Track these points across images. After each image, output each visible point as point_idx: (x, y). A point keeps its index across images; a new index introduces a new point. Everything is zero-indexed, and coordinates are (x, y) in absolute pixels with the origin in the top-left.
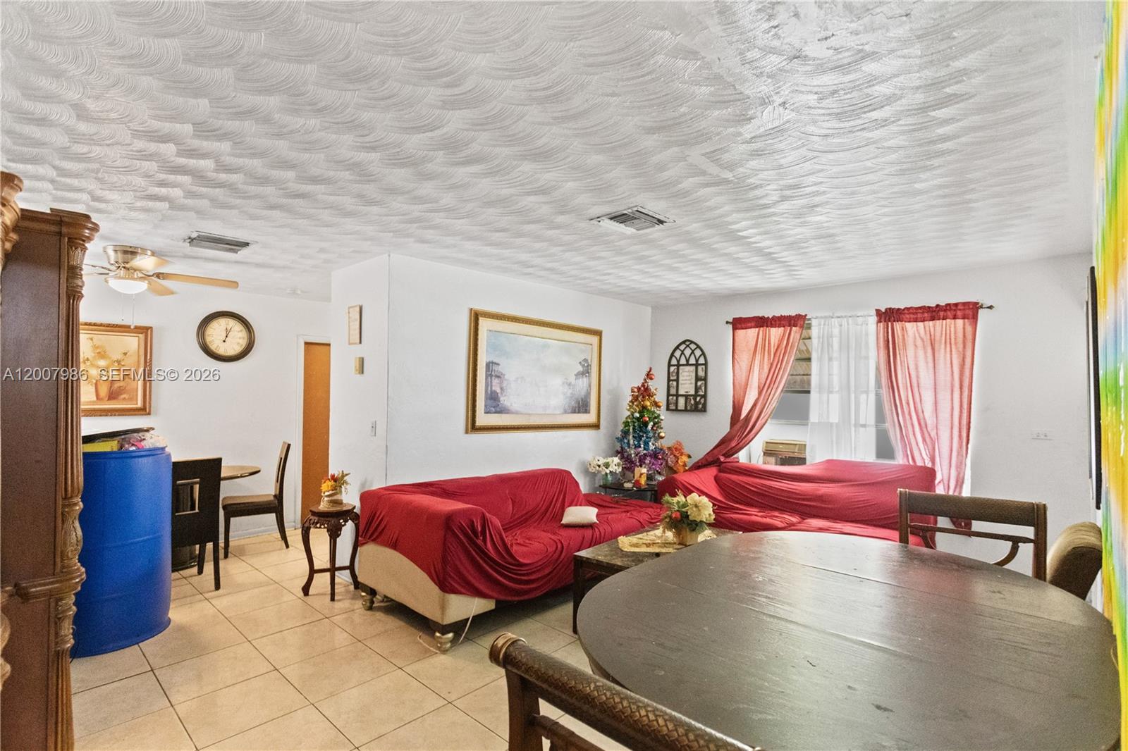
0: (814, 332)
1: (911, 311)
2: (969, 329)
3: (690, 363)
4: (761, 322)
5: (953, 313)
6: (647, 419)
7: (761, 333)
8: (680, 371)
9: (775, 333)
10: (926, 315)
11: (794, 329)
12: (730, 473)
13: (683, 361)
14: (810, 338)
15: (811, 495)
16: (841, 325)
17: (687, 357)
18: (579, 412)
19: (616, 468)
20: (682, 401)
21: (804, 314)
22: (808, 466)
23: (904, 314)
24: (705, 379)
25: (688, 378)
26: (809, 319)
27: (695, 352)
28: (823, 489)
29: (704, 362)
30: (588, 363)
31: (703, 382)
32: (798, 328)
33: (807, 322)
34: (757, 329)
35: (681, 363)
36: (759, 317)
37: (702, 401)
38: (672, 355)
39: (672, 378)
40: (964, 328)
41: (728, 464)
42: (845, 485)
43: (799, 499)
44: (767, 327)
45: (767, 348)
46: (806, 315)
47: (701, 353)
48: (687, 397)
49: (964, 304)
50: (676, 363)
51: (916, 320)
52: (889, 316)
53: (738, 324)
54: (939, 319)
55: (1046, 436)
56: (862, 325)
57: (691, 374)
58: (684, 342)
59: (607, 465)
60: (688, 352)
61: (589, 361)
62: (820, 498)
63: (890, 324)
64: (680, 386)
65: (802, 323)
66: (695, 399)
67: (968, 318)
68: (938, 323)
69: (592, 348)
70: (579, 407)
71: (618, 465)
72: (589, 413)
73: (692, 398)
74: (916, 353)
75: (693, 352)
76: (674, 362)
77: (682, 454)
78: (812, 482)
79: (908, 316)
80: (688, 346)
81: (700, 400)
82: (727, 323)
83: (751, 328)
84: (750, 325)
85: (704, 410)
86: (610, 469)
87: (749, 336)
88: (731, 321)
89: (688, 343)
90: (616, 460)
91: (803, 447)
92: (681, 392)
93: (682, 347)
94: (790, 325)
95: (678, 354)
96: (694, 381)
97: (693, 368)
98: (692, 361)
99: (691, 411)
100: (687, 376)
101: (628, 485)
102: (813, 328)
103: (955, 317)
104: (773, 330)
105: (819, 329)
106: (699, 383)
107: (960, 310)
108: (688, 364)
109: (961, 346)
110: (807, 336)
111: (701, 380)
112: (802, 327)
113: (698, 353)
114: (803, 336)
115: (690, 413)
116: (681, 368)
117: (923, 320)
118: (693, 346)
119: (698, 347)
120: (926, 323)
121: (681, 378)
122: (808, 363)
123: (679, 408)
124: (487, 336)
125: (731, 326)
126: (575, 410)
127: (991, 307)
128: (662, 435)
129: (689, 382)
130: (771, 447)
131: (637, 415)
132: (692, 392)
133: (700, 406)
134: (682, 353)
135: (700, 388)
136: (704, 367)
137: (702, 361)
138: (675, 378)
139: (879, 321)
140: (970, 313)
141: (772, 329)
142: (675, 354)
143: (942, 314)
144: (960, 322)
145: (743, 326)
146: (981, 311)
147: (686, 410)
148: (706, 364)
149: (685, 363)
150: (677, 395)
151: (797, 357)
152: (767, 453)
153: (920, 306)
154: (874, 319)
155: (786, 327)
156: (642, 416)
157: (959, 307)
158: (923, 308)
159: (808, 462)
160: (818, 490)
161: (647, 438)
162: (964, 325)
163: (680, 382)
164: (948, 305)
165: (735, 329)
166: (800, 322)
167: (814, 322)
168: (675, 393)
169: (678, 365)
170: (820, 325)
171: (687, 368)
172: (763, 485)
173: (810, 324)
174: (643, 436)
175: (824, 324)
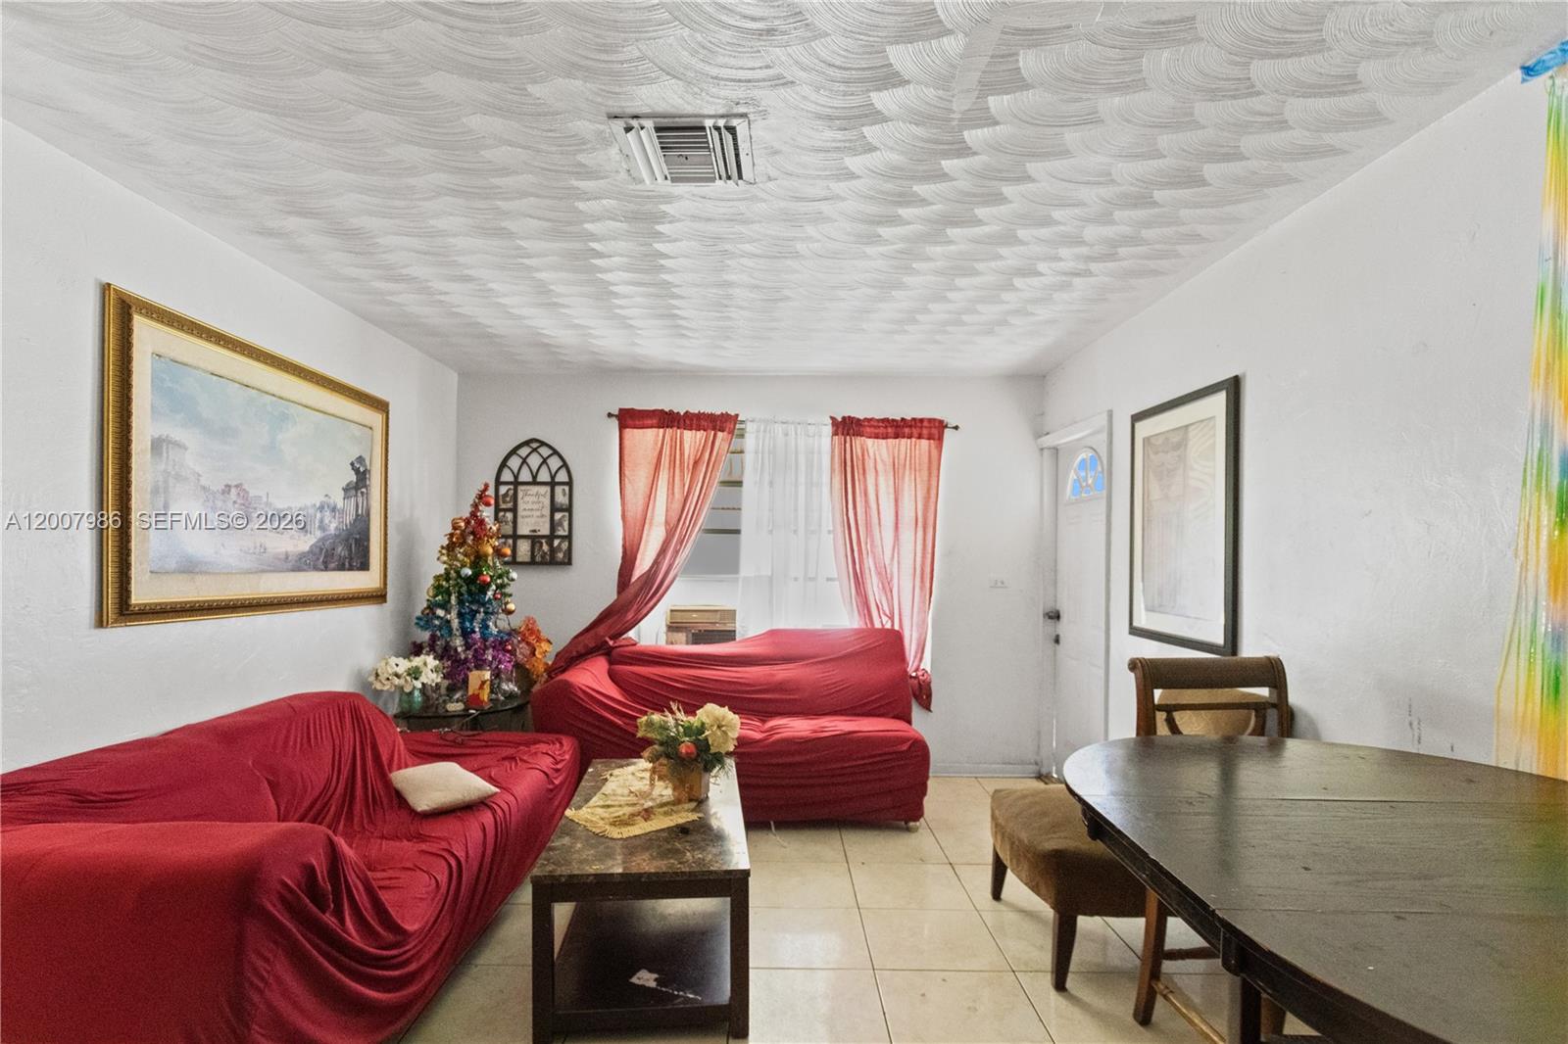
0: (750, 442)
1: (872, 423)
2: (935, 452)
3: (539, 479)
4: (667, 420)
5: (918, 430)
6: (489, 579)
7: (667, 438)
8: (520, 495)
9: (691, 439)
10: (890, 430)
11: (720, 435)
12: (631, 664)
13: (525, 476)
14: (742, 452)
15: (765, 684)
16: (786, 435)
17: (535, 471)
18: (351, 569)
19: (434, 675)
20: (524, 548)
21: (733, 414)
22: (740, 642)
23: (865, 426)
24: (569, 509)
25: (535, 507)
26: (742, 422)
27: (548, 461)
28: (782, 673)
29: (566, 479)
30: (365, 466)
31: (567, 514)
32: (725, 433)
33: (738, 426)
34: (661, 430)
35: (521, 479)
36: (662, 410)
37: (565, 545)
38: (504, 465)
39: (503, 506)
40: (930, 452)
41: (621, 649)
42: (807, 664)
43: (748, 692)
44: (678, 428)
45: (678, 462)
46: (737, 415)
47: (561, 464)
48: (534, 539)
49: (930, 420)
50: (512, 479)
51: (877, 437)
52: (847, 427)
53: (628, 419)
54: (904, 437)
55: (1003, 583)
56: (814, 436)
57: (542, 499)
58: (527, 443)
59: (415, 673)
60: (534, 461)
61: (368, 463)
62: (780, 687)
63: (848, 437)
64: (520, 520)
65: (732, 426)
66: (550, 544)
67: (934, 439)
68: (904, 441)
69: (372, 435)
70: (351, 559)
71: (436, 670)
72: (368, 569)
73: (543, 541)
74: (876, 479)
75: (545, 461)
76: (507, 476)
77: (539, 640)
78: (759, 665)
79: (868, 430)
80: (535, 450)
81: (560, 544)
82: (610, 415)
83: (652, 427)
84: (649, 422)
85: (568, 561)
86: (423, 679)
87: (645, 440)
88: (616, 413)
89: (535, 445)
90: (431, 661)
91: (732, 614)
92: (523, 530)
93: (524, 451)
94: (714, 429)
95: (515, 462)
96: (547, 512)
97: (546, 489)
98: (544, 476)
99: (543, 563)
100: (533, 503)
101: (455, 707)
102: (747, 435)
103: (920, 437)
104: (688, 435)
105: (757, 438)
106: (558, 516)
107: (926, 427)
108: (535, 482)
109: (925, 473)
110: (739, 449)
111: (561, 510)
112: (731, 432)
113: (555, 463)
114: (732, 448)
115: (541, 567)
116: (520, 488)
117: (885, 437)
118: (545, 451)
119: (555, 452)
120: (889, 440)
121: (521, 506)
122: (738, 488)
123: (519, 559)
124: (153, 370)
125: (615, 423)
126: (344, 564)
127: (956, 428)
128: (511, 606)
129: (538, 513)
130: (679, 618)
131: (468, 571)
132: (545, 530)
133: (560, 555)
134: (524, 461)
135: (560, 523)
136: (567, 488)
137: (562, 477)
138: (510, 505)
139: (835, 433)
140: (935, 431)
141: (685, 431)
142: (509, 463)
143: (907, 430)
144: (924, 443)
145: (637, 423)
146: (946, 431)
147: (533, 563)
148: (570, 483)
149: (530, 479)
150: (515, 537)
151: (722, 479)
152: (673, 627)
153: (882, 417)
154: (828, 429)
155: (709, 431)
156: (477, 574)
157: (925, 424)
158: (885, 421)
159: (738, 637)
160: (773, 675)
161: (486, 613)
162: (930, 446)
163: (520, 513)
164: (914, 419)
165: (622, 427)
166: (729, 425)
167: (750, 428)
168: (511, 533)
169: (516, 483)
170: (758, 431)
171: (535, 489)
172: (689, 677)
173: (742, 429)
174: (478, 612)
175: (765, 431)
